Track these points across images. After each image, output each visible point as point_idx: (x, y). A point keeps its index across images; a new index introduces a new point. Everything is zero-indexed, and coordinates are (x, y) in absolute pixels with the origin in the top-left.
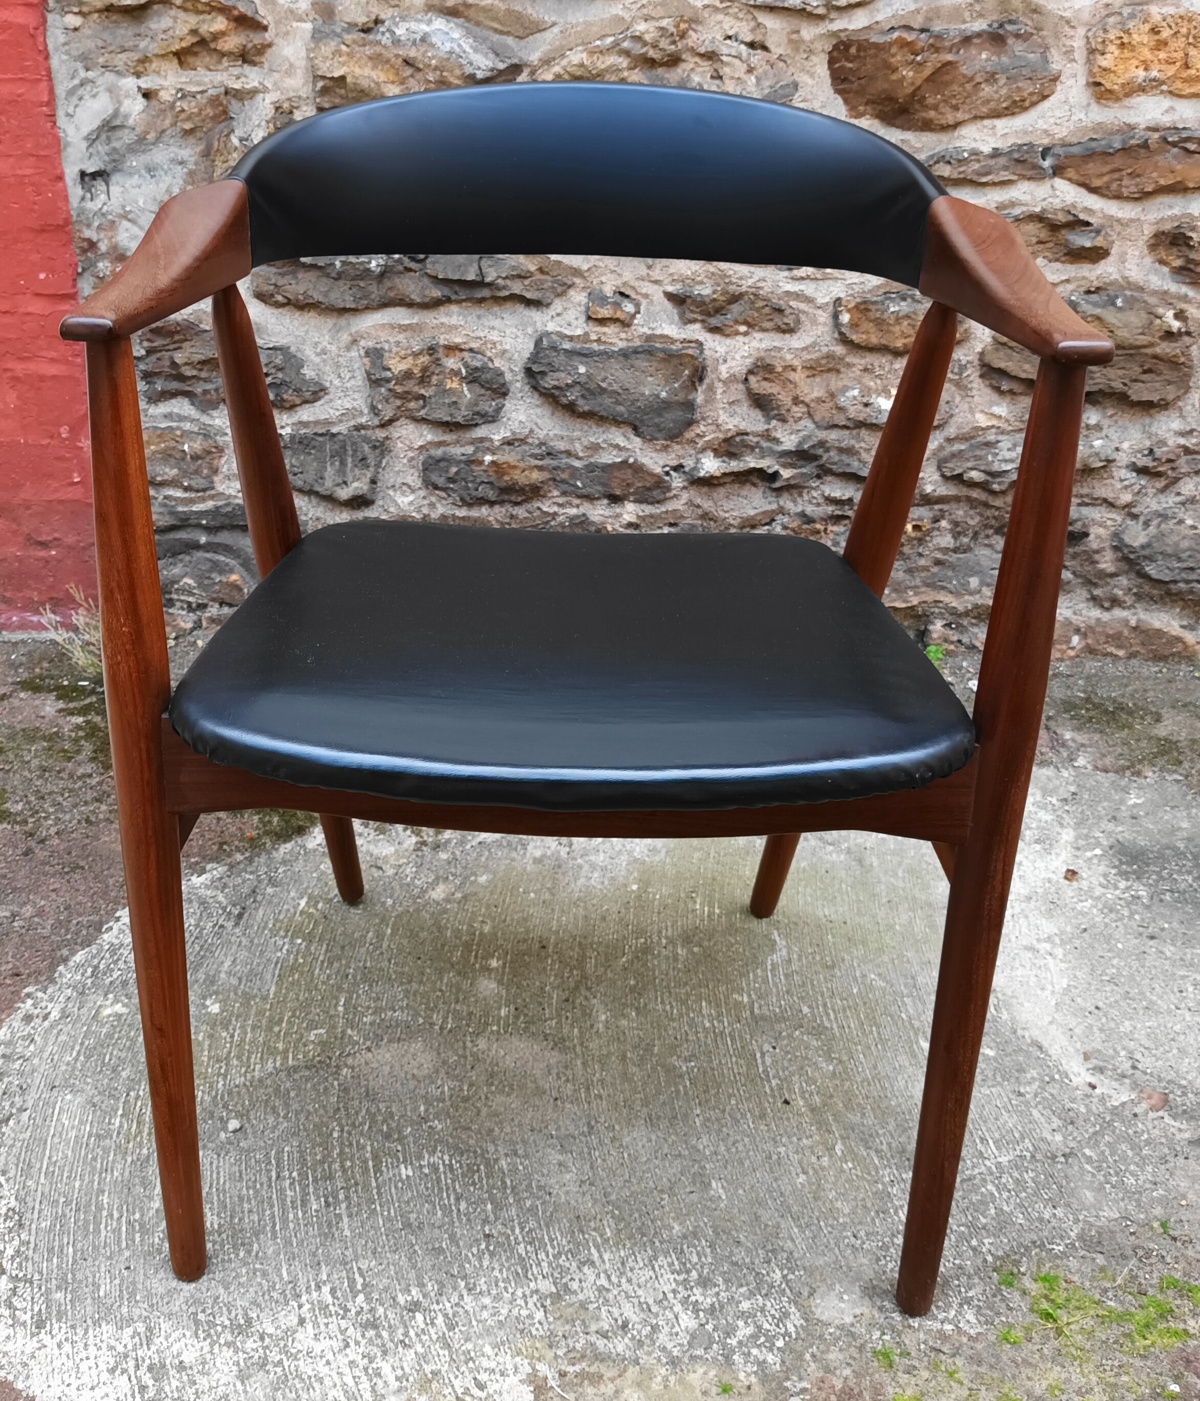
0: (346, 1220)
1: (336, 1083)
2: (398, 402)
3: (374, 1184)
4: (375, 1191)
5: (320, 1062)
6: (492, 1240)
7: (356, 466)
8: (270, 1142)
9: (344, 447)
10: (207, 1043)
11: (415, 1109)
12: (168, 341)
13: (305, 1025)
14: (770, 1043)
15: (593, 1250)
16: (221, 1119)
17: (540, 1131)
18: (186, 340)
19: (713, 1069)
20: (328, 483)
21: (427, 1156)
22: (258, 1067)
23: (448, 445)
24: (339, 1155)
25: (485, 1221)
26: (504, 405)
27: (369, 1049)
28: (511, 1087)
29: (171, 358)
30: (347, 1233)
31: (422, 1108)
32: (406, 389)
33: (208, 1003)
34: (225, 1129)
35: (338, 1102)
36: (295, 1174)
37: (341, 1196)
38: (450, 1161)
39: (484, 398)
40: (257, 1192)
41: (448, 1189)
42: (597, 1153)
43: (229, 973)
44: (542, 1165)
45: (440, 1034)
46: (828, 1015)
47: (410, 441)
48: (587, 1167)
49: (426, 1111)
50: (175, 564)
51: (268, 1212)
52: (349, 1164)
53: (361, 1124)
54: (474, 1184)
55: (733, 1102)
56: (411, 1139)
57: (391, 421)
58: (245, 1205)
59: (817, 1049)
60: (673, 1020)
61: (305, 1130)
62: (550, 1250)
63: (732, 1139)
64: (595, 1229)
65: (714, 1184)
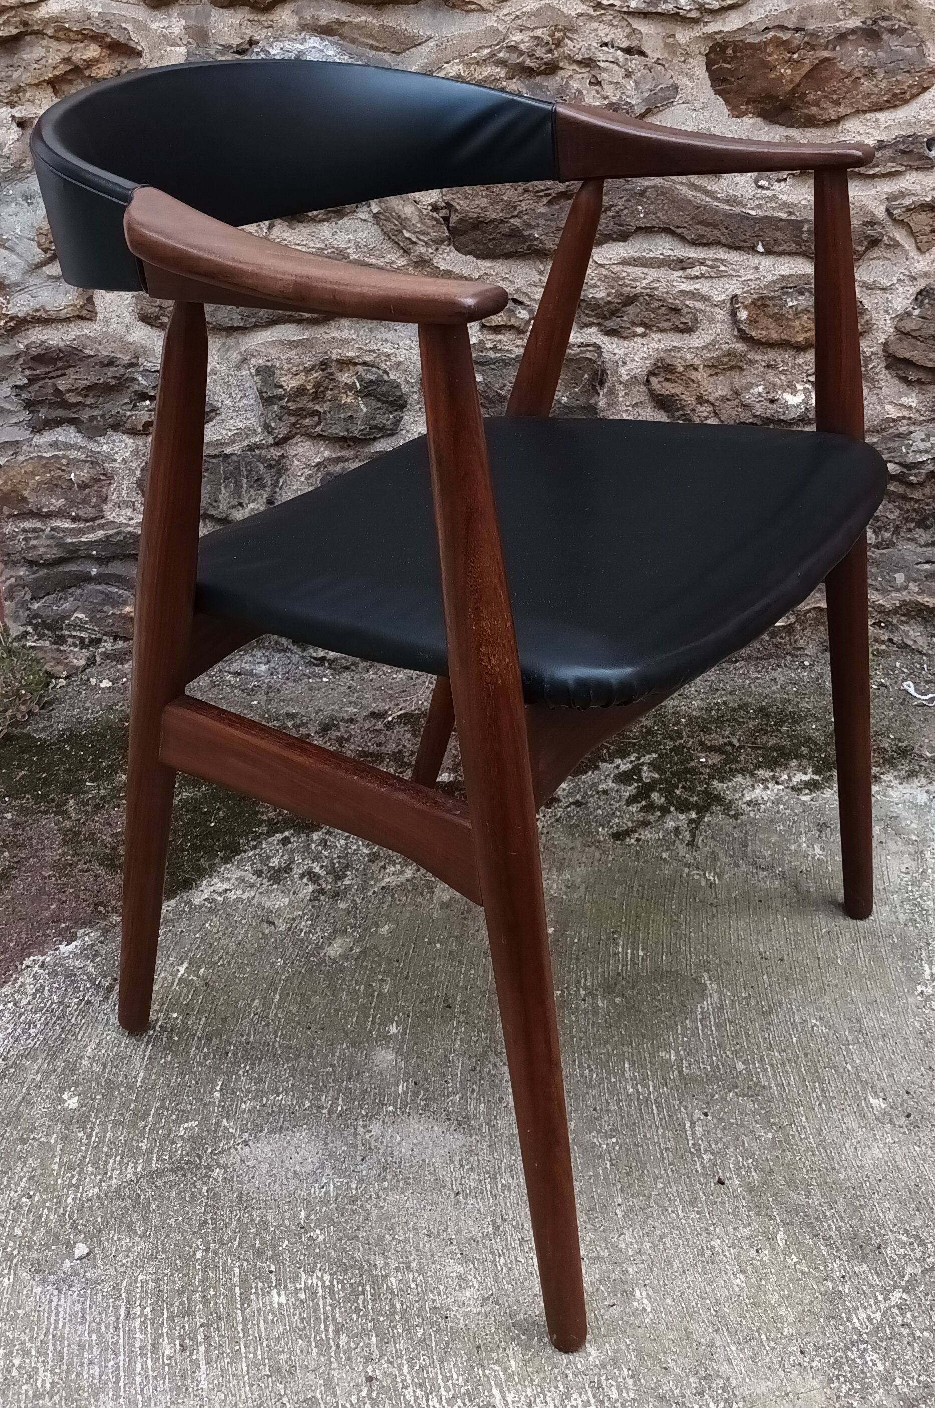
0: (203, 1367)
1: (205, 1188)
2: (293, 420)
3: (240, 1318)
4: (240, 1327)
5: (188, 1162)
6: (375, 1384)
7: (251, 487)
8: (122, 1269)
9: (238, 468)
10: (59, 1147)
11: (295, 1216)
12: (51, 368)
13: (174, 1117)
14: (701, 1109)
15: (495, 1392)
16: (67, 1242)
17: (439, 1235)
18: (70, 366)
19: (636, 1145)
20: (221, 508)
21: (304, 1276)
22: (117, 1172)
23: (347, 460)
24: (202, 1282)
25: (369, 1359)
26: (402, 418)
27: (246, 1143)
28: (406, 1181)
29: (55, 385)
30: (204, 1385)
31: (303, 1215)
32: (299, 406)
33: (65, 1097)
34: (70, 1255)
35: (205, 1212)
36: (148, 1310)
37: (200, 1337)
38: (331, 1281)
39: (381, 412)
40: (100, 1336)
41: (326, 1318)
42: (502, 1261)
43: (93, 1059)
44: (438, 1280)
45: (329, 1120)
46: (765, 1070)
47: (307, 458)
48: (490, 1280)
49: (307, 1217)
50: (66, 599)
51: (112, 1363)
52: (212, 1292)
53: (231, 1240)
54: (357, 1310)
55: (660, 1185)
56: (287, 1255)
57: (286, 440)
58: (86, 1356)
59: (754, 1114)
60: (590, 1086)
61: (165, 1251)
62: (444, 1393)
63: (658, 1233)
64: (497, 1362)
65: (637, 1293)
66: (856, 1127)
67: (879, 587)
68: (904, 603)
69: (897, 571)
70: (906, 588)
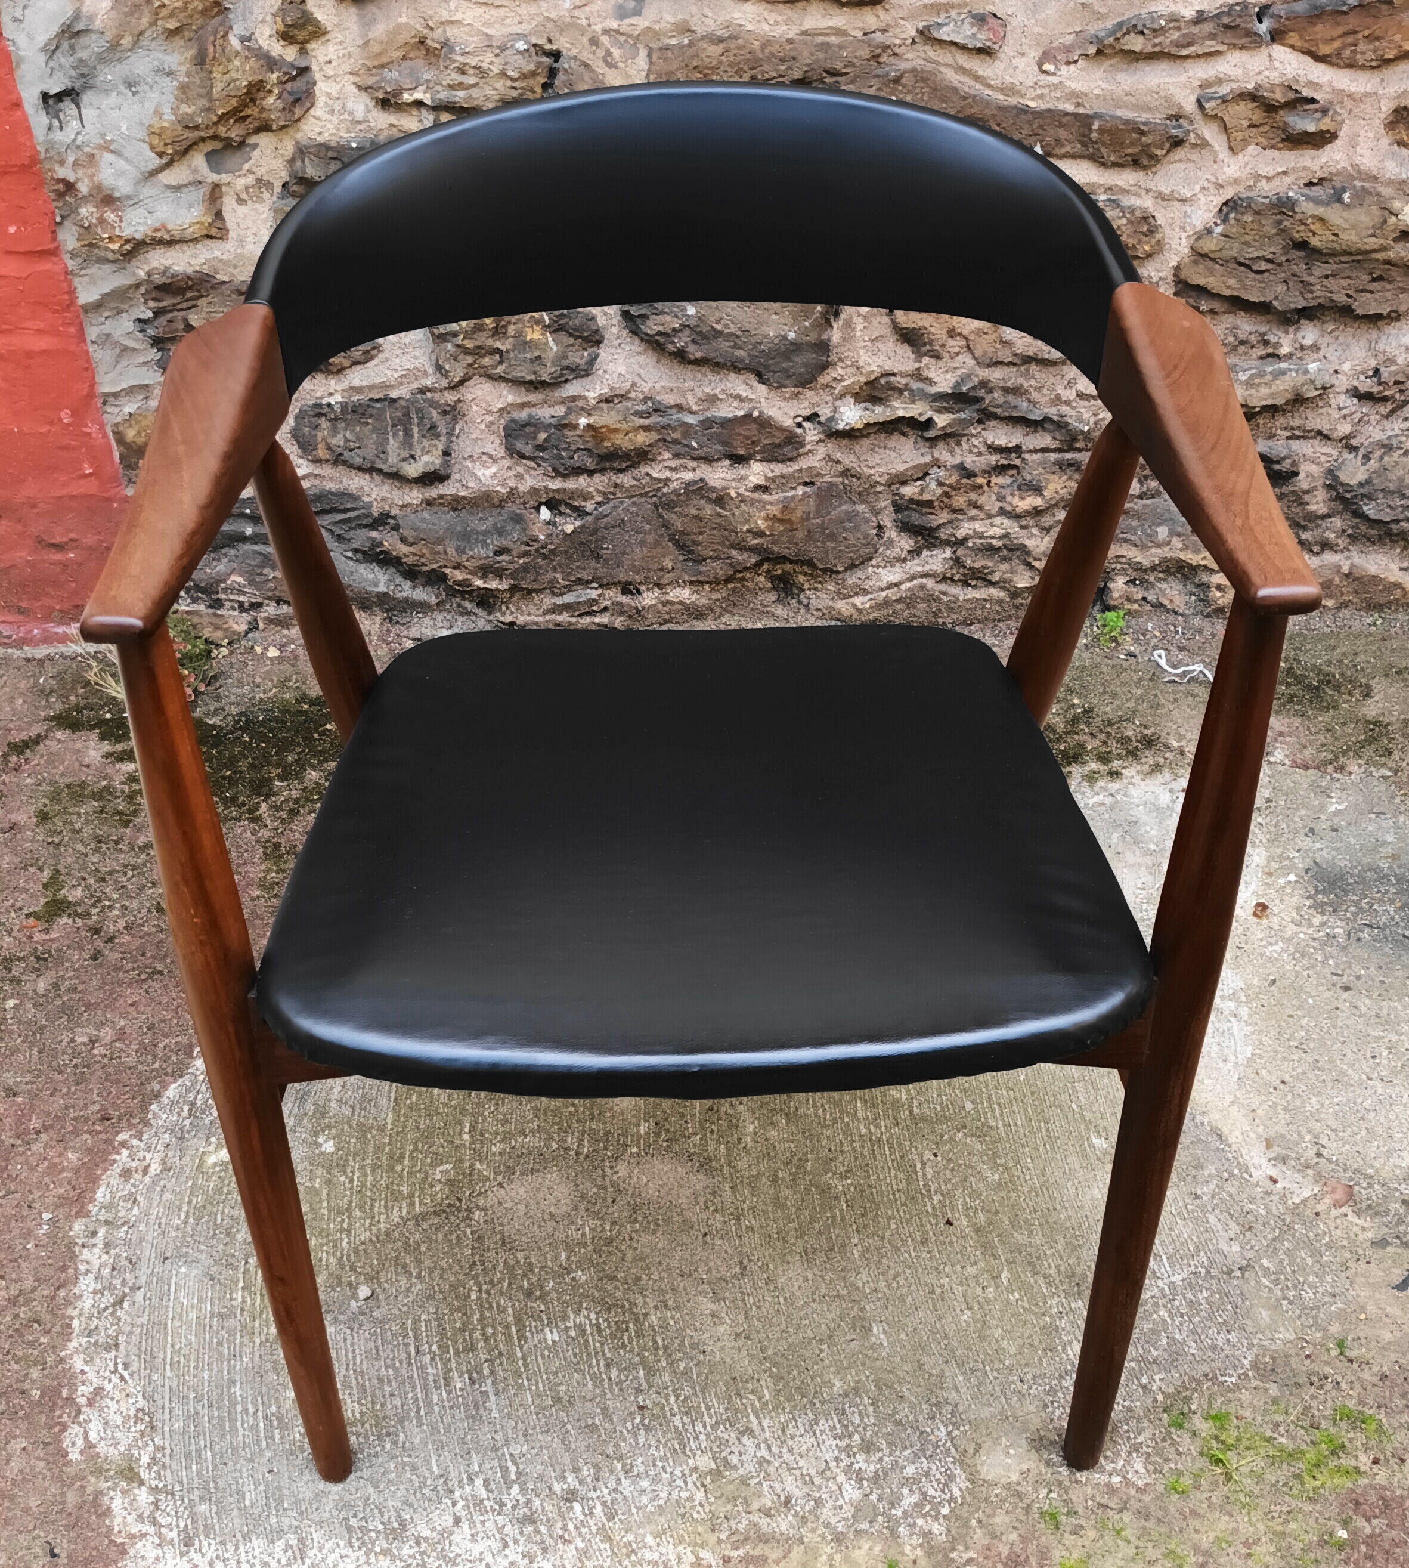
0: (493, 1398)
1: (468, 1231)
2: (470, 359)
3: (519, 1355)
4: (520, 1363)
5: (449, 1206)
6: (647, 1413)
7: (424, 436)
8: (405, 1309)
9: (407, 414)
10: (325, 1191)
11: (557, 1257)
12: (178, 299)
13: (429, 1160)
14: (931, 1150)
15: (752, 1417)
16: (350, 1284)
17: (690, 1275)
18: (202, 296)
19: (870, 1186)
20: (393, 459)
21: (572, 1316)
22: (383, 1217)
23: (534, 406)
24: (479, 1320)
25: (638, 1391)
26: (598, 355)
27: (500, 1185)
28: (656, 1222)
29: (185, 320)
30: (495, 1414)
31: (563, 1256)
32: (478, 343)
33: (321, 1140)
34: (355, 1296)
35: (473, 1255)
36: (435, 1347)
37: (486, 1371)
38: (597, 1319)
39: (574, 349)
40: (396, 1370)
41: (597, 1354)
42: (751, 1300)
43: (340, 1101)
44: (694, 1316)
45: (576, 1161)
46: (993, 1110)
47: (487, 402)
48: (741, 1317)
49: (568, 1258)
50: (219, 560)
51: (411, 1395)
52: (490, 1331)
53: (501, 1281)
54: (624, 1346)
55: (893, 1226)
56: (554, 1295)
57: (462, 382)
58: (386, 1388)
59: (982, 1154)
60: (826, 1127)
61: (441, 1292)
62: (708, 1420)
63: (892, 1272)
64: (752, 1392)
65: (875, 1329)
66: (1077, 1167)
67: (1138, 543)
68: (1165, 560)
69: (1160, 525)
70: (1169, 543)
